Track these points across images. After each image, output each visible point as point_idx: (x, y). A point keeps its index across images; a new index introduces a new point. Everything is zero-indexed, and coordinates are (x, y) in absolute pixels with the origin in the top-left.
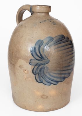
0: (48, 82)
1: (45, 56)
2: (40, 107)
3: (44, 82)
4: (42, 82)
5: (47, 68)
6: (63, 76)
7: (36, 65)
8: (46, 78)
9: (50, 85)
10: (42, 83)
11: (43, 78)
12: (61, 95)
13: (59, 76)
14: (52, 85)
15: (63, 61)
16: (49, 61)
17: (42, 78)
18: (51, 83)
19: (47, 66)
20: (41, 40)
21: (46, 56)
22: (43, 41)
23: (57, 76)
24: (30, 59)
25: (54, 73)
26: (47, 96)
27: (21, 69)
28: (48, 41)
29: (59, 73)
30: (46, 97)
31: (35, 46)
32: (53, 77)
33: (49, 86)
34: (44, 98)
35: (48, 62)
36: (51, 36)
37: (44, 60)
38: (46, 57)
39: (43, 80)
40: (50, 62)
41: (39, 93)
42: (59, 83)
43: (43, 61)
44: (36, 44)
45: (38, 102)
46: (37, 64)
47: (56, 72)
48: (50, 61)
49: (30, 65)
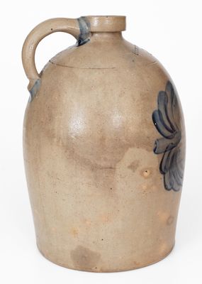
4: (172, 188)
7: (166, 151)
22: (165, 93)
24: (155, 139)
27: (134, 171)
31: (158, 107)
44: (158, 104)
46: (167, 148)
49: (156, 155)
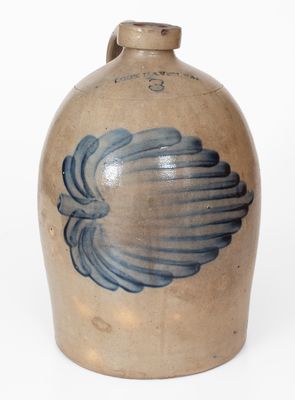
0: (106, 279)
1: (97, 190)
2: (92, 355)
3: (95, 274)
4: (89, 275)
5: (101, 230)
6: (160, 267)
7: (72, 216)
8: (100, 262)
9: (113, 290)
10: (88, 278)
11: (90, 261)
12: (159, 331)
13: (145, 265)
14: (121, 290)
15: (158, 218)
16: (108, 209)
17: (88, 262)
18: (118, 285)
19: (100, 225)
20: (93, 137)
21: (100, 189)
22: (97, 140)
23: (137, 263)
24: (60, 192)
25: (126, 253)
26: (109, 326)
28: (114, 144)
29: (143, 254)
30: (105, 326)
31: (75, 153)
32: (123, 264)
33: (111, 292)
34: (100, 329)
35: (103, 212)
36: (125, 128)
37: (92, 204)
38: (100, 194)
39: (92, 267)
40: (110, 213)
41: (86, 310)
42: (146, 289)
43: (91, 207)
44: (77, 149)
45: (86, 338)
46: (74, 213)
47: (129, 249)
48: (112, 209)
49: (60, 215)
